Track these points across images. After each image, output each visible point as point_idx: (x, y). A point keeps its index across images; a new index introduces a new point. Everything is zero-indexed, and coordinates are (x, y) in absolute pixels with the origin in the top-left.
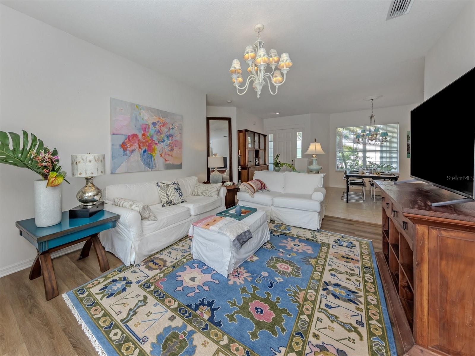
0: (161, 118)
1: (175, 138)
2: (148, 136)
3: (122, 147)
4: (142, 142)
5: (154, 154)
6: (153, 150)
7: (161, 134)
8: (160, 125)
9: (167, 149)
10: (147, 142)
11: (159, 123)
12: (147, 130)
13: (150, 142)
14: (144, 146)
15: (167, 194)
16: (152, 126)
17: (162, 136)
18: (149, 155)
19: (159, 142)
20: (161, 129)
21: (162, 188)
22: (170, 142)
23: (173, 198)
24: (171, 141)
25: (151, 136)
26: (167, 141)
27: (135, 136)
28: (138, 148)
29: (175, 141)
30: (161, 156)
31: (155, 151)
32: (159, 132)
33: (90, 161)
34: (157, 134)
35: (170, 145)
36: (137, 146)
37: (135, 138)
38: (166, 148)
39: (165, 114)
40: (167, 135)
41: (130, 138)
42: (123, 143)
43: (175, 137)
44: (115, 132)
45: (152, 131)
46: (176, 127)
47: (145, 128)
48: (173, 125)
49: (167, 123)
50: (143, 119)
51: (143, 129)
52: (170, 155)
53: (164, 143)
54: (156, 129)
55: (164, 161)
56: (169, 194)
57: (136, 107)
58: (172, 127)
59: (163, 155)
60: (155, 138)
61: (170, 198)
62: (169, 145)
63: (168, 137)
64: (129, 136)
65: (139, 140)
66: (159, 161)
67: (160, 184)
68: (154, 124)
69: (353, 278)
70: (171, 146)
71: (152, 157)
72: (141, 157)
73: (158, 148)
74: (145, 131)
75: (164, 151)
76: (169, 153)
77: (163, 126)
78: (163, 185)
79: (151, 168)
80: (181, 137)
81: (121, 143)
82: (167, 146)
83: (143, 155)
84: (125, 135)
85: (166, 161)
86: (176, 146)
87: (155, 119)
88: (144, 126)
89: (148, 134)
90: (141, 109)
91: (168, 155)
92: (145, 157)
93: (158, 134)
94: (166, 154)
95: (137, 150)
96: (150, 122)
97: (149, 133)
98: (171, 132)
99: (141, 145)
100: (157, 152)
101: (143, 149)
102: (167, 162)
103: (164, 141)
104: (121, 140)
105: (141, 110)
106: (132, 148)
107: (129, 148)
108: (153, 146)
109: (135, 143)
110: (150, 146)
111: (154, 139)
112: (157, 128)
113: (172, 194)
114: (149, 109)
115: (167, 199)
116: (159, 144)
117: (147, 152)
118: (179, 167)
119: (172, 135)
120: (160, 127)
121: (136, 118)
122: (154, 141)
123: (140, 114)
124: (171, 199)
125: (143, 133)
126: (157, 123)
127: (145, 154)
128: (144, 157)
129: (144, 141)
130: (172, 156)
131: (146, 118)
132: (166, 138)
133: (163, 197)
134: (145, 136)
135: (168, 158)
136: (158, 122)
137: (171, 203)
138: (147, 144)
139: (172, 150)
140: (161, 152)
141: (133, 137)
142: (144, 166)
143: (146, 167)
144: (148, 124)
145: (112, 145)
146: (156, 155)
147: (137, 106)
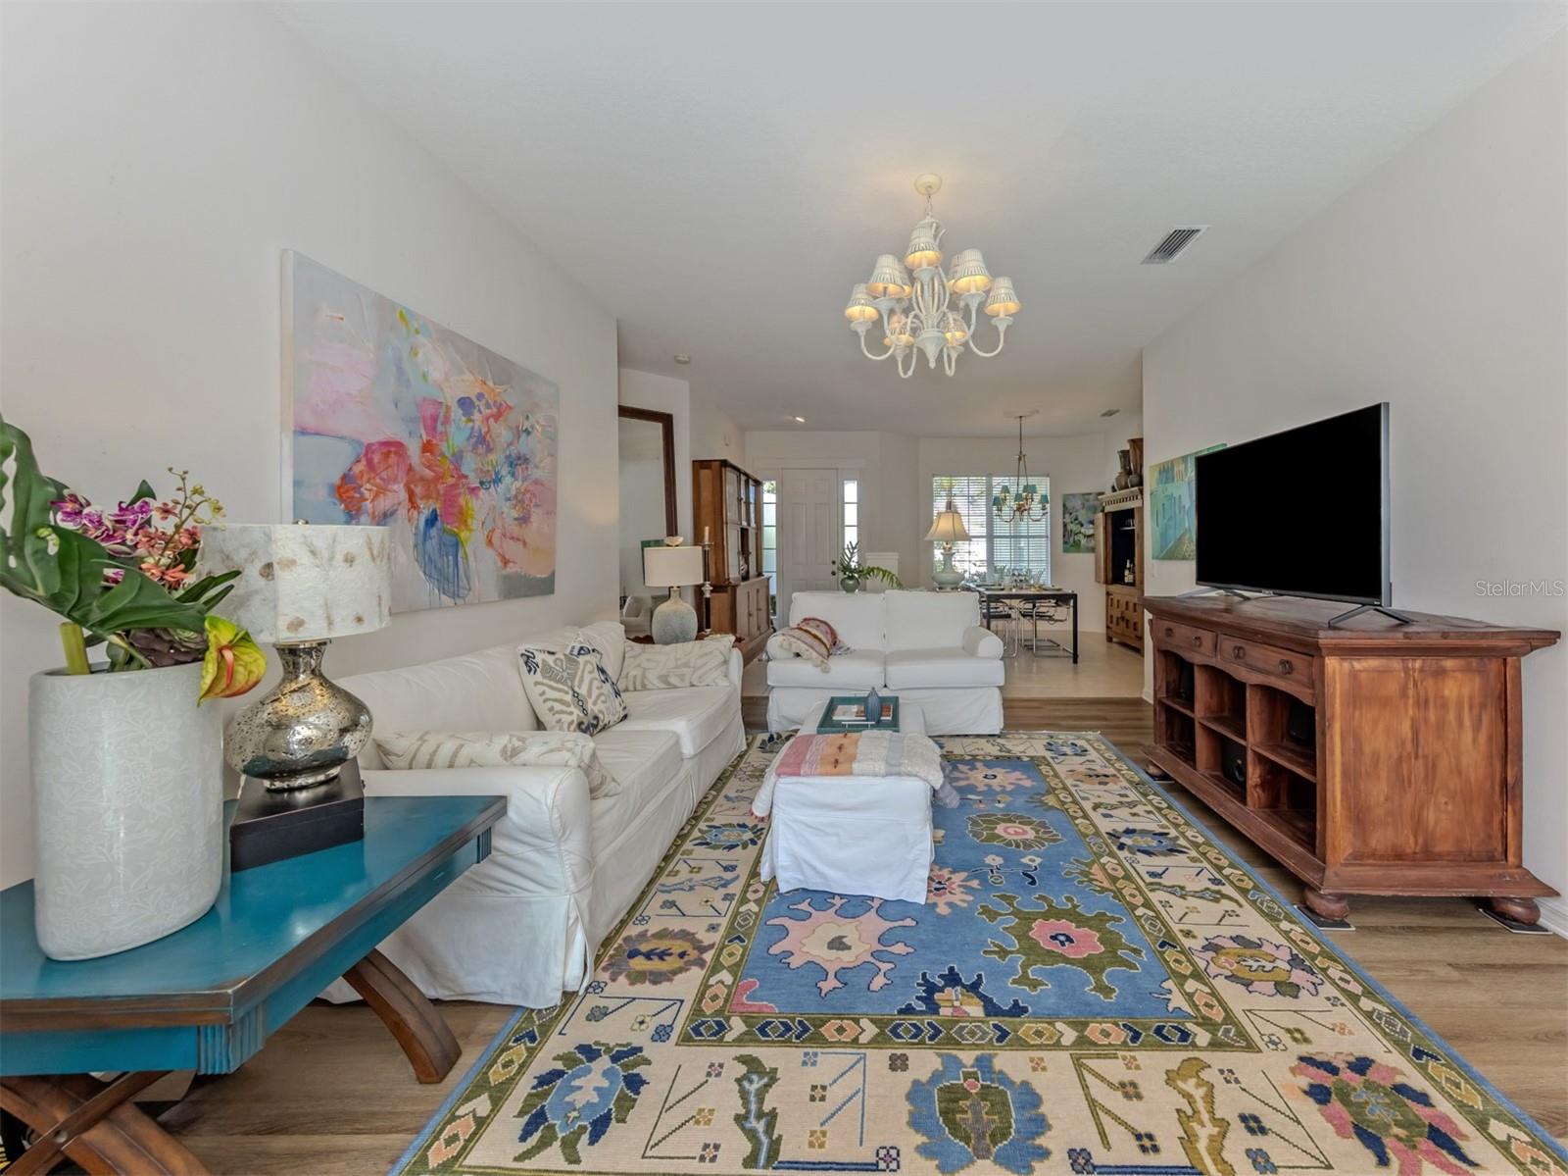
0: (491, 384)
1: (535, 470)
2: (442, 455)
3: (342, 500)
4: (422, 479)
5: (463, 535)
6: (461, 517)
7: (489, 450)
8: (488, 411)
9: (512, 513)
10: (438, 478)
11: (482, 404)
12: (440, 428)
13: (451, 481)
14: (427, 497)
15: (576, 695)
16: (457, 413)
17: (492, 457)
18: (448, 539)
19: (482, 483)
20: (489, 431)
21: (548, 671)
22: (518, 484)
23: (600, 706)
24: (520, 483)
25: (454, 455)
26: (508, 479)
27: (392, 448)
28: (406, 504)
29: (536, 482)
30: (490, 542)
31: (469, 521)
32: (482, 442)
33: (350, 560)
34: (475, 448)
35: (518, 500)
36: (403, 495)
37: (393, 459)
38: (505, 510)
39: (500, 369)
40: (510, 455)
41: (376, 458)
42: (345, 478)
43: (537, 467)
44: (310, 422)
45: (457, 435)
46: (540, 429)
47: (433, 420)
48: (527, 418)
49: (510, 408)
50: (424, 376)
51: (424, 420)
52: (518, 540)
53: (501, 487)
54: (473, 428)
55: (500, 564)
56: (583, 691)
57: (396, 319)
58: (527, 425)
59: (496, 540)
60: (469, 466)
61: (590, 706)
62: (516, 497)
63: (511, 465)
64: (369, 448)
65: (410, 469)
66: (481, 563)
67: (539, 658)
68: (465, 404)
69: (1139, 809)
70: (522, 502)
71: (457, 544)
72: (416, 546)
73: (479, 507)
74: (434, 428)
75: (499, 523)
76: (516, 531)
77: (497, 417)
78: (550, 659)
79: (455, 595)
80: (554, 471)
81: (336, 479)
82: (508, 503)
83: (426, 537)
84: (354, 441)
85: (506, 562)
86: (537, 506)
87: (465, 385)
88: (430, 411)
89: (444, 447)
90: (417, 332)
91: (512, 538)
92: (432, 545)
93: (481, 449)
94: (505, 536)
95: (402, 512)
96: (451, 396)
97: (447, 441)
98: (524, 446)
99: (418, 490)
100: (474, 524)
101: (426, 508)
102: (511, 569)
103: (498, 480)
104: (337, 461)
105: (420, 337)
106: (384, 504)
107: (368, 505)
108: (462, 501)
109: (395, 480)
110: (450, 500)
111: (464, 470)
112: (478, 423)
113: (595, 692)
114: (448, 338)
115: (577, 713)
116: (482, 492)
117: (439, 524)
118: (545, 586)
119: (526, 460)
120: (488, 419)
121: (401, 371)
122: (466, 477)
123: (414, 352)
124: (596, 709)
125: (425, 437)
126: (477, 403)
127: (434, 532)
128: (428, 544)
129: (428, 473)
130: (525, 543)
131: (436, 375)
132: (505, 471)
133: (558, 707)
134: (431, 452)
135: (513, 550)
136: (480, 396)
137: (595, 726)
138: (441, 487)
139: (524, 520)
140: (489, 525)
141: (387, 455)
142: (428, 586)
143: (436, 591)
144: (442, 400)
145: (297, 484)
146: (473, 539)
147: (401, 313)
